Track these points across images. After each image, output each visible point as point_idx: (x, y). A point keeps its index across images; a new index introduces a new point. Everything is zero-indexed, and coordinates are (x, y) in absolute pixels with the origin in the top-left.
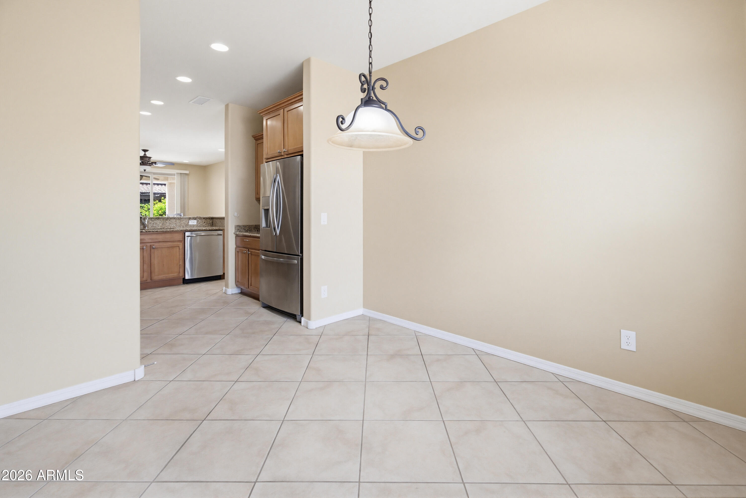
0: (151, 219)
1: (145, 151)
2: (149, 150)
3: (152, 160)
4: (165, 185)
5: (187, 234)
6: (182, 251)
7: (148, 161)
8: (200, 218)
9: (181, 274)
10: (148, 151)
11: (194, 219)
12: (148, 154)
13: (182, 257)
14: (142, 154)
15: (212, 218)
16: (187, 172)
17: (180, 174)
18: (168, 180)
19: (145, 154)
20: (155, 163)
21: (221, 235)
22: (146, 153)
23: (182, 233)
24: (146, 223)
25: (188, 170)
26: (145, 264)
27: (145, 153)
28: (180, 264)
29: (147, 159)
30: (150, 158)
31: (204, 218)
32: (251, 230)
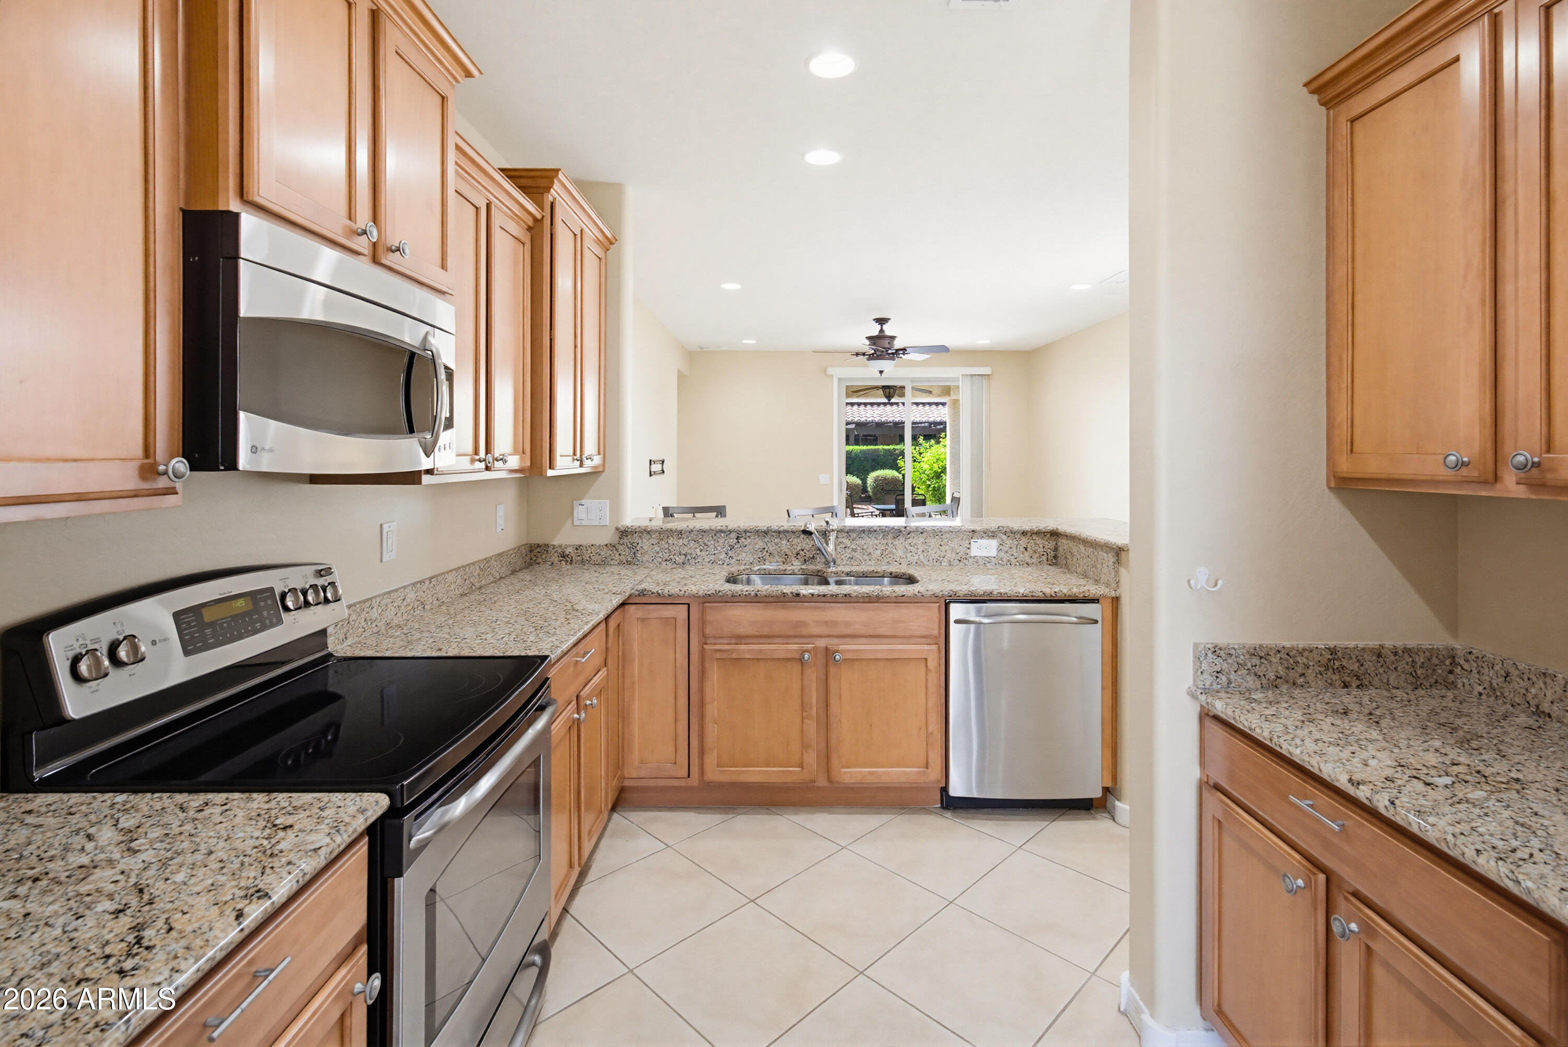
0: (847, 532)
1: (881, 321)
2: (889, 319)
3: (898, 344)
4: (944, 404)
5: (957, 611)
6: (935, 678)
7: (887, 346)
8: (1011, 533)
9: (935, 773)
10: (887, 322)
11: (990, 534)
12: (889, 330)
13: (935, 700)
14: (875, 330)
15: (1055, 534)
16: (986, 371)
17: (969, 377)
18: (949, 395)
19: (882, 331)
20: (904, 350)
21: (1096, 622)
22: (885, 327)
23: (939, 607)
24: (831, 548)
25: (987, 366)
26: (807, 718)
27: (882, 326)
28: (930, 729)
29: (885, 343)
30: (893, 338)
31: (1024, 533)
32: (1301, 680)
